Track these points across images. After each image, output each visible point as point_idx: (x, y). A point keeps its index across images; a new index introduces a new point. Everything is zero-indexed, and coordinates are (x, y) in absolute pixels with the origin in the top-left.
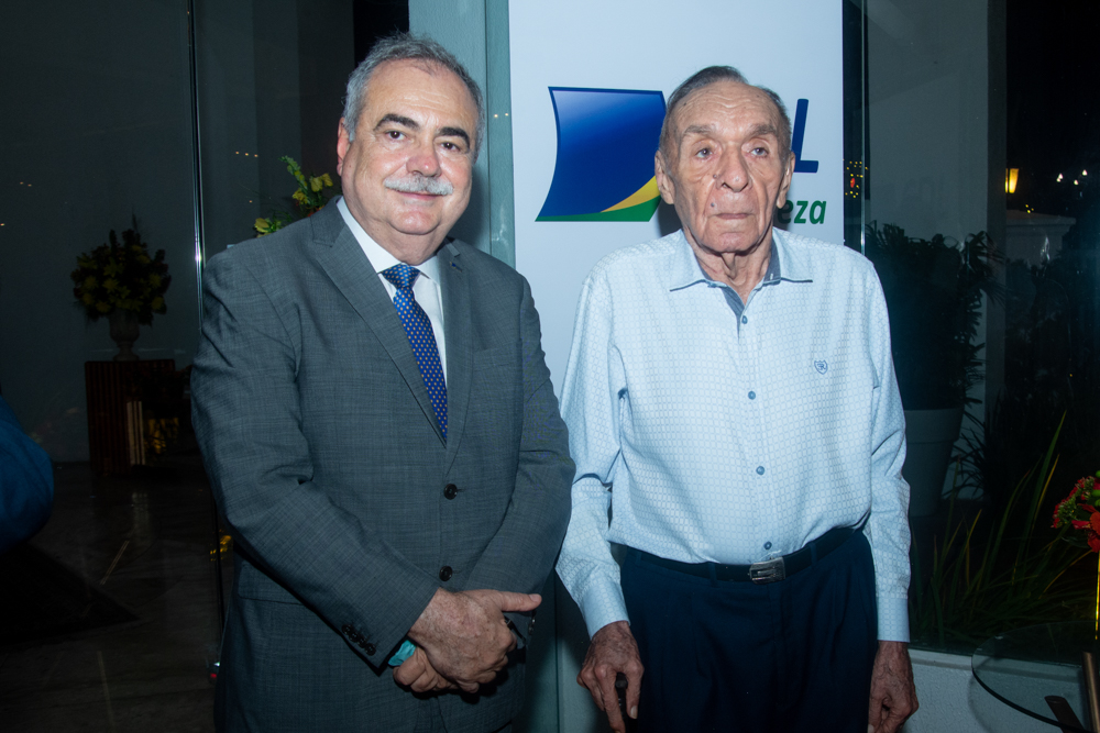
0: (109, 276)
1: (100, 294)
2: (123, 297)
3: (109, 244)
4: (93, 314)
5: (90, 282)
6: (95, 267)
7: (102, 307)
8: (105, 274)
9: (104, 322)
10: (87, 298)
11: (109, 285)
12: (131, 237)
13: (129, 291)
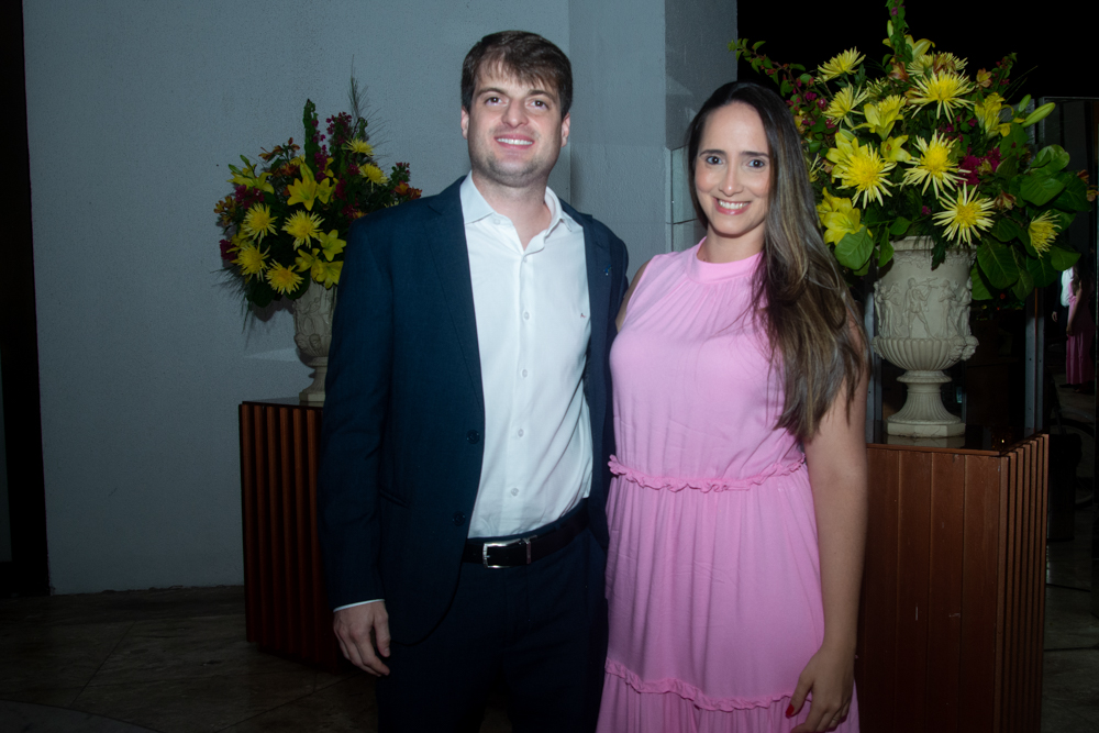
0: (300, 206)
1: (279, 248)
2: (330, 257)
3: (300, 141)
4: (262, 299)
5: (258, 220)
6: (270, 189)
7: (282, 279)
8: (291, 202)
9: (283, 318)
10: (250, 259)
11: (301, 227)
12: (341, 126)
13: (343, 243)
